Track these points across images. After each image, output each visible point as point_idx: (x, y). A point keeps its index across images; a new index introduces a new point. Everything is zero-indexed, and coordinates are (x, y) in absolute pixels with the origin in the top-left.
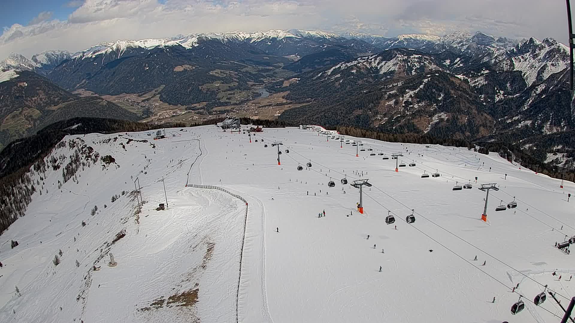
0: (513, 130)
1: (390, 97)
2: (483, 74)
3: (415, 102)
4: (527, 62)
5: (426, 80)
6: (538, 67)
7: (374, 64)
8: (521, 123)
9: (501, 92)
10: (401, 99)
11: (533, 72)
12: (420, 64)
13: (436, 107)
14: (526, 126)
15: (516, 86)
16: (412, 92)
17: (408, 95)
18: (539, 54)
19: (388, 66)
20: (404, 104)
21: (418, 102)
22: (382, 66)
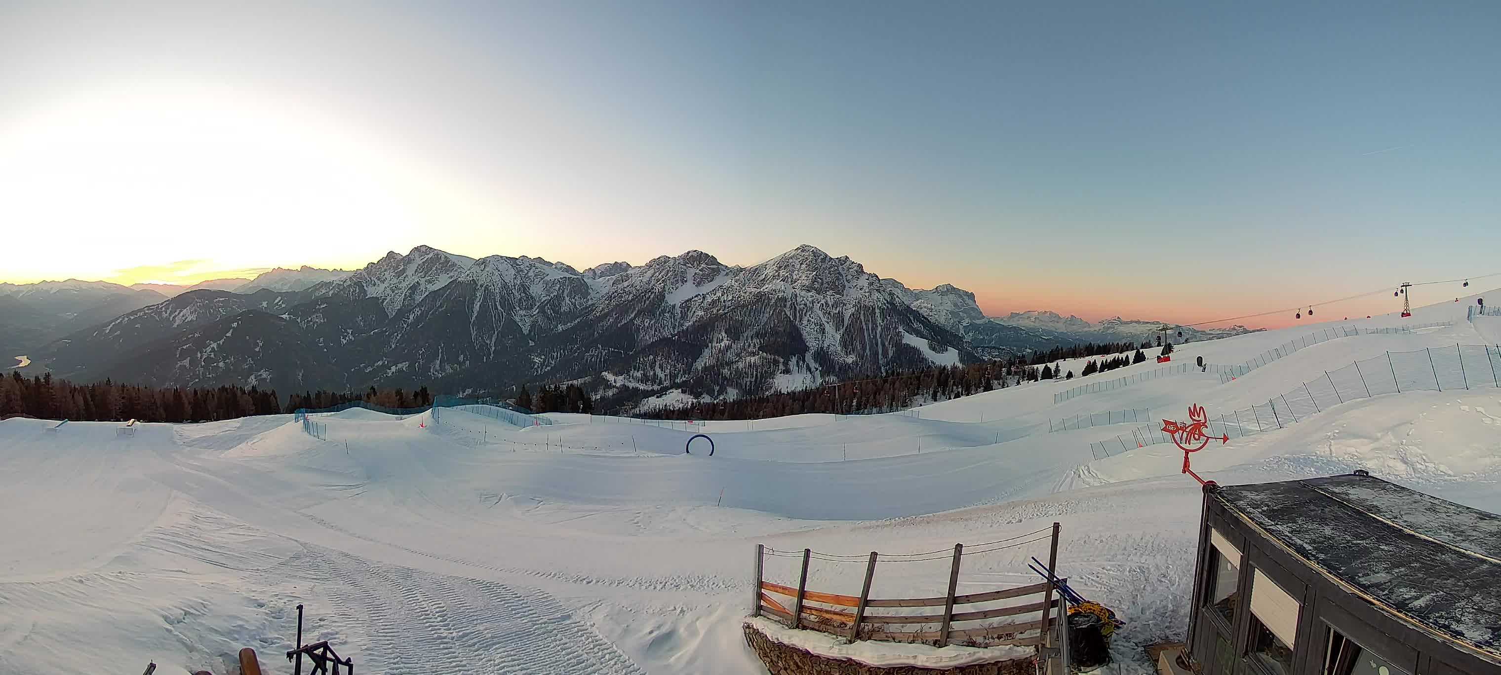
0: (380, 380)
1: (182, 357)
2: (319, 309)
3: (220, 359)
4: (386, 284)
5: (235, 325)
6: (403, 288)
7: (164, 315)
8: (390, 369)
9: (348, 331)
10: (199, 355)
11: (396, 296)
12: (226, 309)
13: (252, 362)
14: (400, 371)
15: (372, 319)
16: (216, 344)
17: (209, 349)
18: (404, 271)
19: (183, 316)
20: (203, 363)
21: (224, 359)
22: (176, 316)
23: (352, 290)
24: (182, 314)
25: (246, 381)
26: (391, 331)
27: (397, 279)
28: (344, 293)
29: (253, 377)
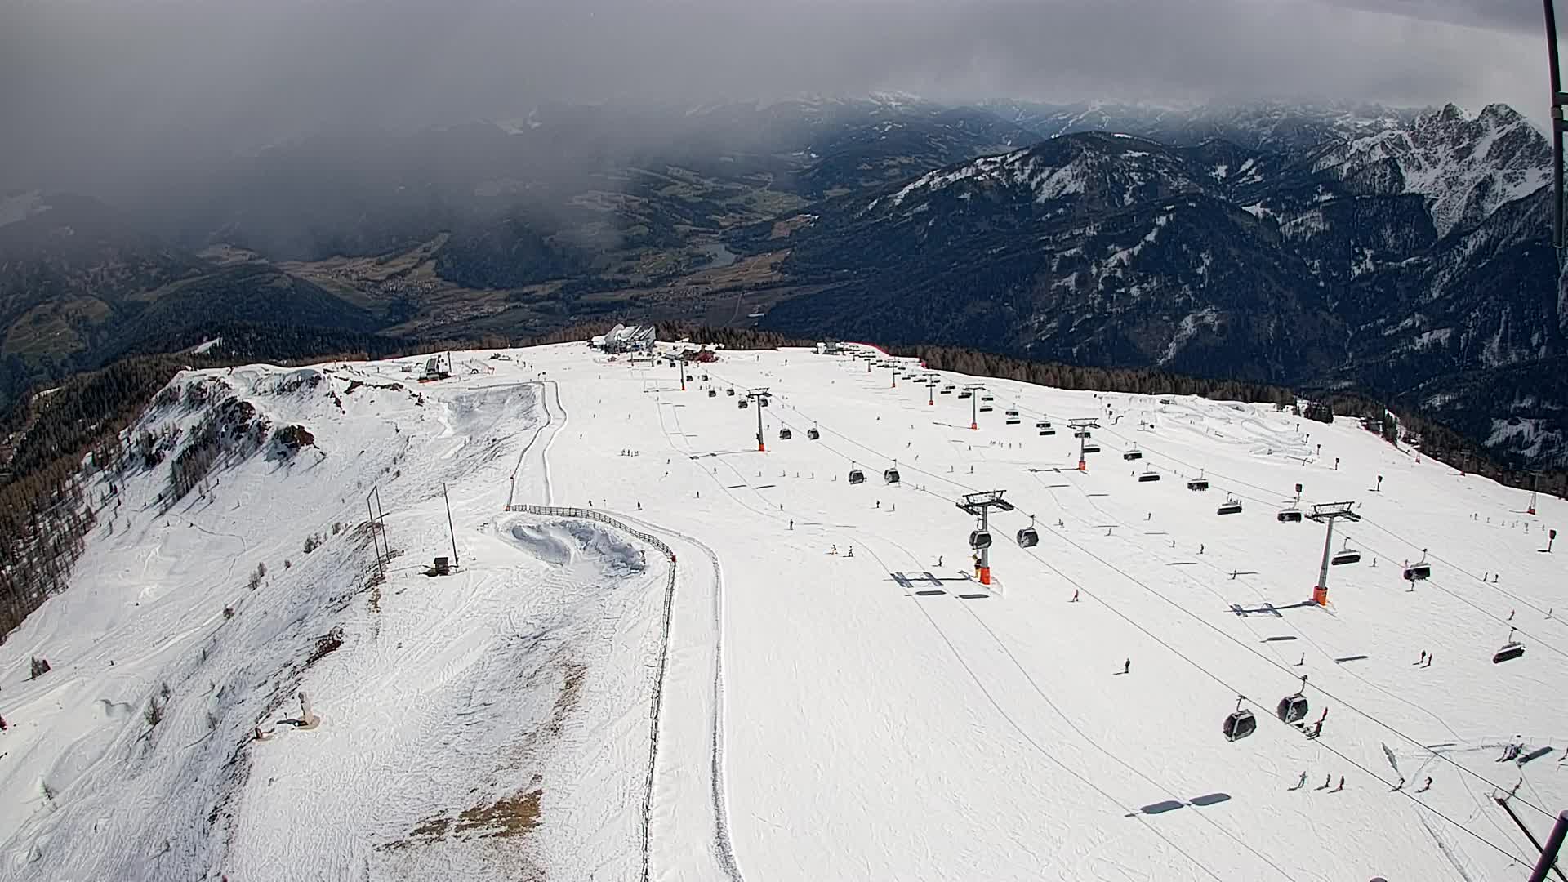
0: (1399, 355)
1: (1065, 267)
2: (1317, 204)
3: (1132, 281)
4: (1439, 171)
5: (1162, 220)
6: (1466, 184)
7: (1019, 177)
8: (1421, 337)
9: (1366, 252)
10: (1094, 271)
11: (1454, 197)
12: (1146, 176)
13: (1190, 293)
14: (1436, 344)
15: (1408, 235)
16: (1126, 253)
17: (1113, 261)
18: (1469, 149)
19: (1058, 182)
20: (1101, 287)
21: (1141, 281)
22: (1043, 181)
23: (1379, 174)
24: (1055, 177)
25: (1176, 326)
26: (1435, 264)
27: (1458, 163)
28: (1365, 177)
29: (1188, 319)
